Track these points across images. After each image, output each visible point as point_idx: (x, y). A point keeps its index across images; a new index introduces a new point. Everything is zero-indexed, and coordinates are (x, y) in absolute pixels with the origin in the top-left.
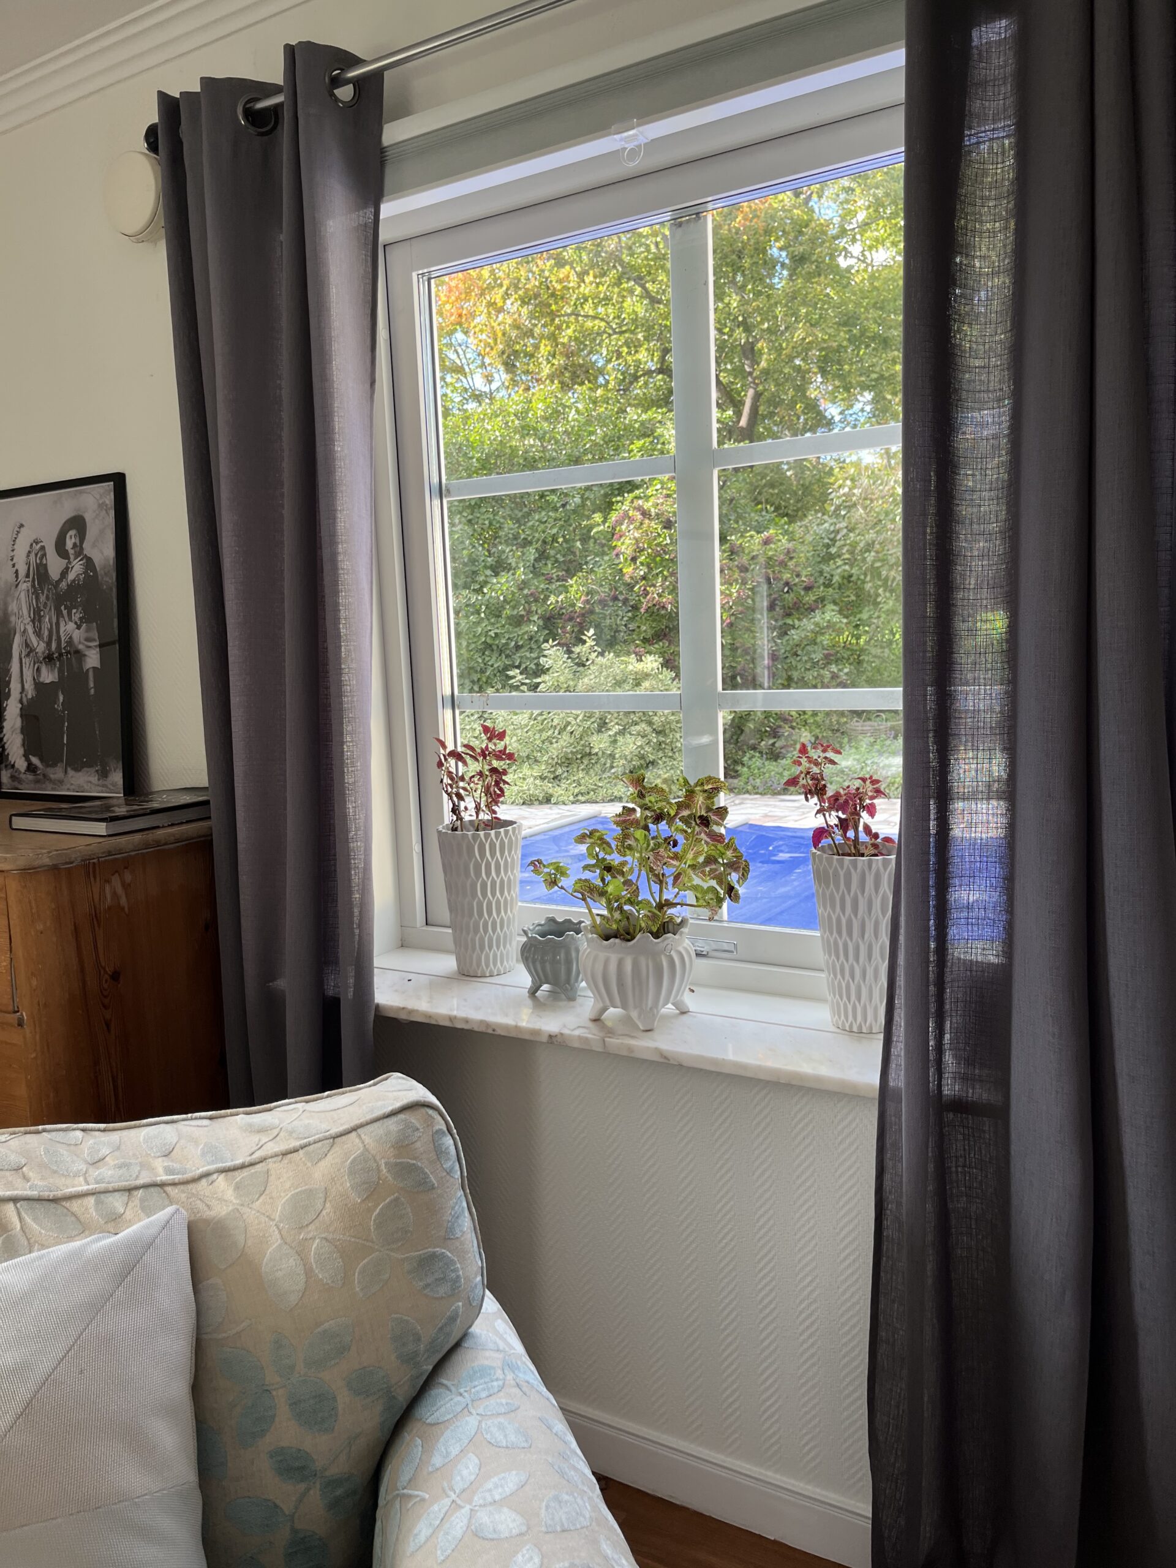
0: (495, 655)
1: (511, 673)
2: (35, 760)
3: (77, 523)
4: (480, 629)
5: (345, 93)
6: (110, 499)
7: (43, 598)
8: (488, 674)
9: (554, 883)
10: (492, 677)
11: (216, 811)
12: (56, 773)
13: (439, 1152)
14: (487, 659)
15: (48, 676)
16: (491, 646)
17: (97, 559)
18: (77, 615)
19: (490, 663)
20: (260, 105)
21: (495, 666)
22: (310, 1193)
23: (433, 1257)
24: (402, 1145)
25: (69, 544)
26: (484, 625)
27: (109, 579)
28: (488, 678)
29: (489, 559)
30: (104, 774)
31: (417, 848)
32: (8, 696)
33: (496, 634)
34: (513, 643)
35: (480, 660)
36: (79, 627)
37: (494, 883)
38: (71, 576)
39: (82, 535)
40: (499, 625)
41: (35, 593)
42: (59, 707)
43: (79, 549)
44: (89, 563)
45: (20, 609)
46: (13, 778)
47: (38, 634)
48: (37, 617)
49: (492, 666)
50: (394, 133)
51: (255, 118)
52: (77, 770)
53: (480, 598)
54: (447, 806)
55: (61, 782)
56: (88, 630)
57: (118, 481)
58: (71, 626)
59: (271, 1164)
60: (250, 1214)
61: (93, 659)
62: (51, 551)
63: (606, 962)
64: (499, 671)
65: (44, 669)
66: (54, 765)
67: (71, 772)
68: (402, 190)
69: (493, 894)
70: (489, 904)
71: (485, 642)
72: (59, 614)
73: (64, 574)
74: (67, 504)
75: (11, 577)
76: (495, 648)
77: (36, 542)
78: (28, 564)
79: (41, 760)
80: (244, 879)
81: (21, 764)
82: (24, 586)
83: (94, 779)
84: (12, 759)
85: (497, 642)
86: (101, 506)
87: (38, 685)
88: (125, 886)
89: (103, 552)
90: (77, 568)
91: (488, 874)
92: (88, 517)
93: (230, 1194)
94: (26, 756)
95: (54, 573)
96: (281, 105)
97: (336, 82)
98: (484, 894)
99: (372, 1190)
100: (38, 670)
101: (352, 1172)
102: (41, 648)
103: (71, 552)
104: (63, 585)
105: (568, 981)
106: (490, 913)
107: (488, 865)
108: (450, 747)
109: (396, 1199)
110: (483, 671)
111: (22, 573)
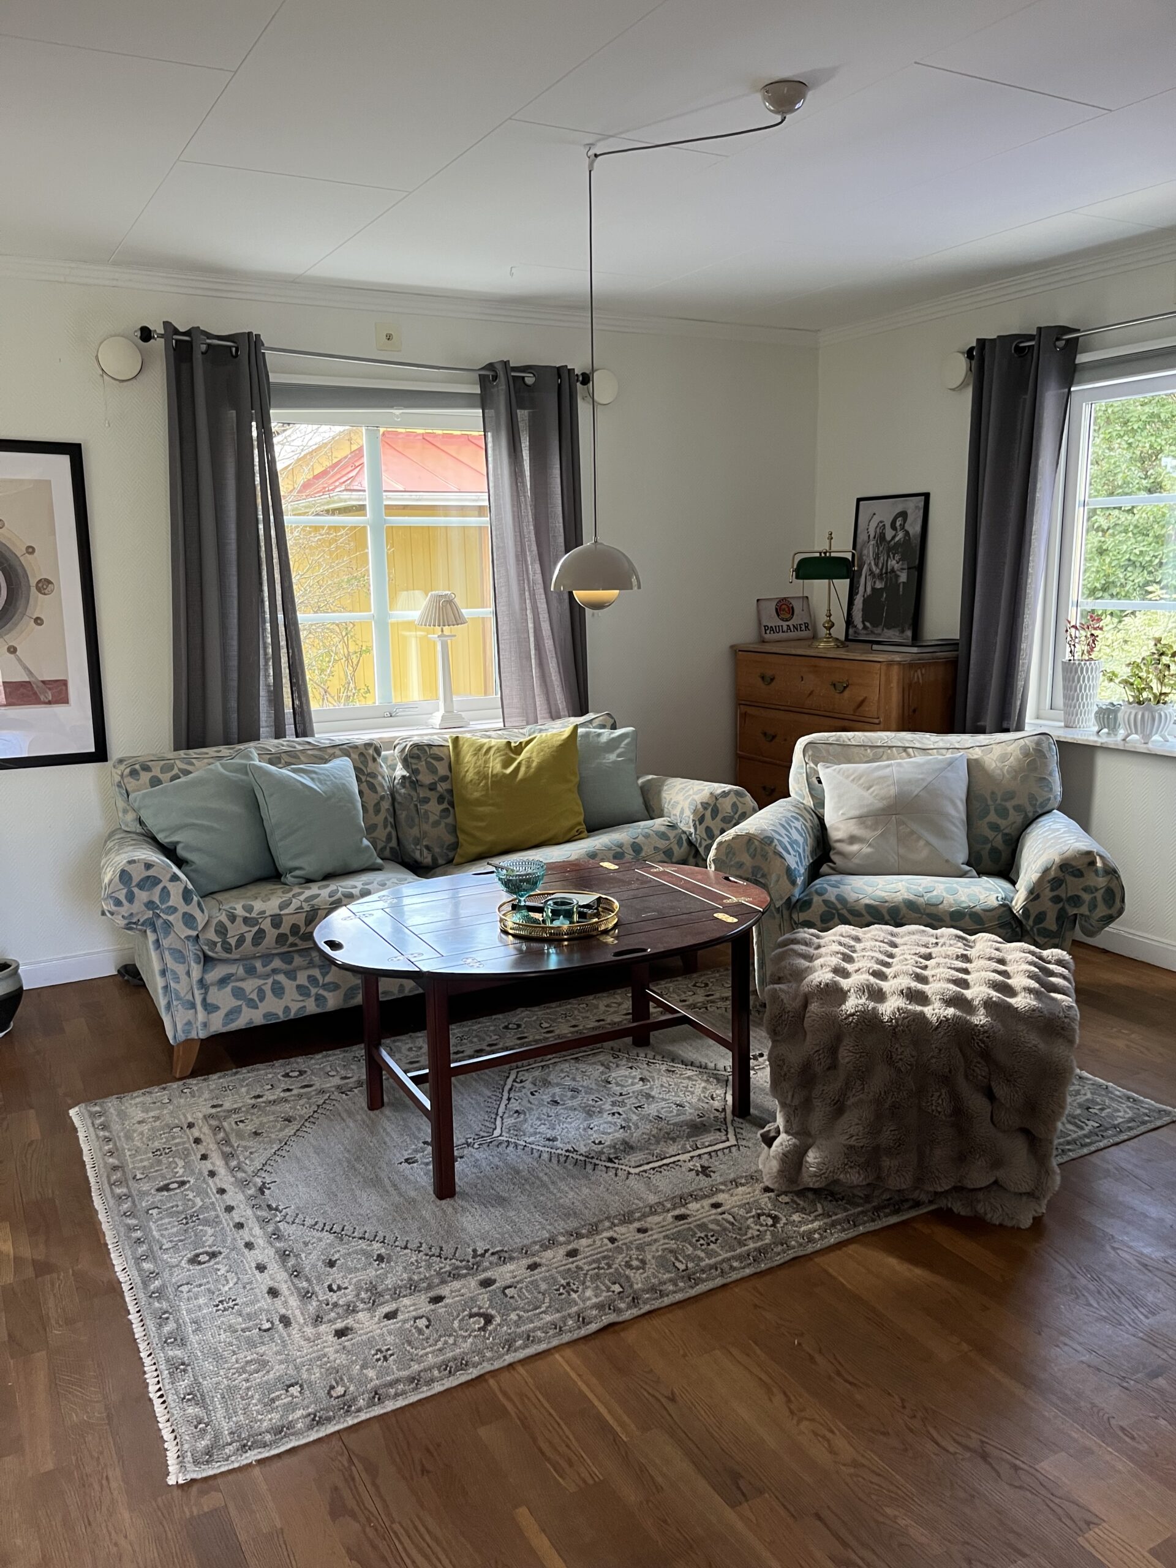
0: (1139, 570)
1: (1149, 589)
2: (868, 624)
3: (903, 515)
4: (1125, 547)
5: (1061, 344)
6: (922, 504)
7: (881, 549)
8: (1127, 589)
9: (1111, 680)
10: (1131, 591)
11: (962, 648)
12: (878, 630)
13: (1050, 749)
14: (1129, 574)
15: (879, 585)
16: (1134, 563)
17: (911, 532)
18: (897, 557)
19: (1131, 579)
20: (1022, 345)
21: (1136, 581)
22: (1006, 754)
23: (1045, 778)
24: (1038, 744)
25: (898, 524)
26: (1129, 543)
27: (916, 542)
28: (1128, 591)
29: (1144, 482)
30: (903, 631)
31: (1050, 672)
32: (857, 593)
33: (1141, 552)
34: (1157, 561)
35: (1121, 576)
36: (898, 563)
37: (1086, 686)
38: (897, 539)
39: (905, 520)
40: (1145, 543)
41: (878, 546)
42: (883, 599)
43: (903, 527)
44: (907, 533)
45: (869, 553)
46: (855, 632)
47: (877, 565)
48: (877, 557)
49: (1133, 581)
50: (1082, 358)
51: (1019, 350)
52: (888, 629)
53: (1129, 518)
54: (1068, 650)
55: (880, 634)
56: (902, 564)
57: (927, 496)
58: (894, 562)
59: (993, 746)
60: (986, 758)
61: (903, 577)
62: (888, 526)
63: (1130, 713)
64: (1139, 586)
65: (877, 582)
66: (877, 626)
67: (885, 630)
68: (1080, 383)
69: (1085, 691)
70: (1083, 695)
71: (1129, 560)
72: (889, 556)
73: (894, 537)
74: (899, 506)
75: (866, 538)
76: (1138, 564)
77: (881, 522)
78: (876, 532)
79: (871, 624)
80: (971, 676)
81: (860, 626)
82: (872, 542)
83: (897, 634)
84: (855, 623)
85: (1141, 559)
86: (917, 507)
87: (873, 589)
88: (922, 674)
89: (915, 528)
90: (901, 535)
91: (1084, 681)
92: (909, 512)
93: (980, 753)
94: (863, 622)
95: (888, 537)
96: (1033, 346)
97: (1058, 339)
98: (1081, 691)
99: (1027, 754)
100: (875, 582)
101: (1021, 749)
102: (877, 571)
103: (898, 528)
104: (892, 543)
105: (1115, 728)
106: (1082, 700)
107: (1084, 677)
108: (1073, 623)
109: (1034, 759)
110: (1122, 586)
111: (872, 536)
